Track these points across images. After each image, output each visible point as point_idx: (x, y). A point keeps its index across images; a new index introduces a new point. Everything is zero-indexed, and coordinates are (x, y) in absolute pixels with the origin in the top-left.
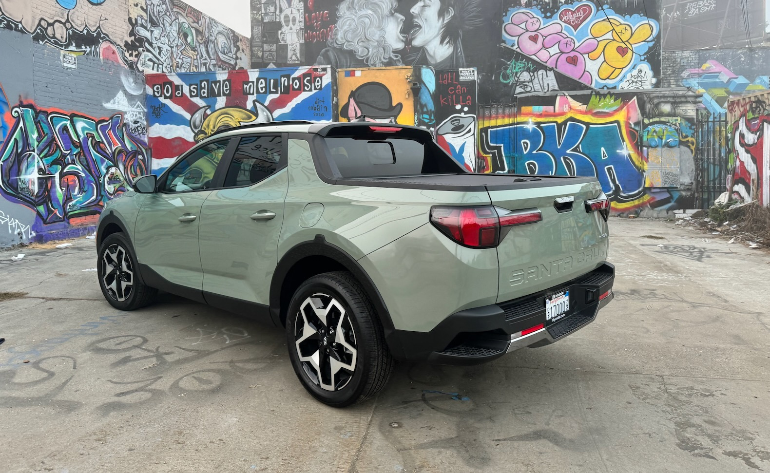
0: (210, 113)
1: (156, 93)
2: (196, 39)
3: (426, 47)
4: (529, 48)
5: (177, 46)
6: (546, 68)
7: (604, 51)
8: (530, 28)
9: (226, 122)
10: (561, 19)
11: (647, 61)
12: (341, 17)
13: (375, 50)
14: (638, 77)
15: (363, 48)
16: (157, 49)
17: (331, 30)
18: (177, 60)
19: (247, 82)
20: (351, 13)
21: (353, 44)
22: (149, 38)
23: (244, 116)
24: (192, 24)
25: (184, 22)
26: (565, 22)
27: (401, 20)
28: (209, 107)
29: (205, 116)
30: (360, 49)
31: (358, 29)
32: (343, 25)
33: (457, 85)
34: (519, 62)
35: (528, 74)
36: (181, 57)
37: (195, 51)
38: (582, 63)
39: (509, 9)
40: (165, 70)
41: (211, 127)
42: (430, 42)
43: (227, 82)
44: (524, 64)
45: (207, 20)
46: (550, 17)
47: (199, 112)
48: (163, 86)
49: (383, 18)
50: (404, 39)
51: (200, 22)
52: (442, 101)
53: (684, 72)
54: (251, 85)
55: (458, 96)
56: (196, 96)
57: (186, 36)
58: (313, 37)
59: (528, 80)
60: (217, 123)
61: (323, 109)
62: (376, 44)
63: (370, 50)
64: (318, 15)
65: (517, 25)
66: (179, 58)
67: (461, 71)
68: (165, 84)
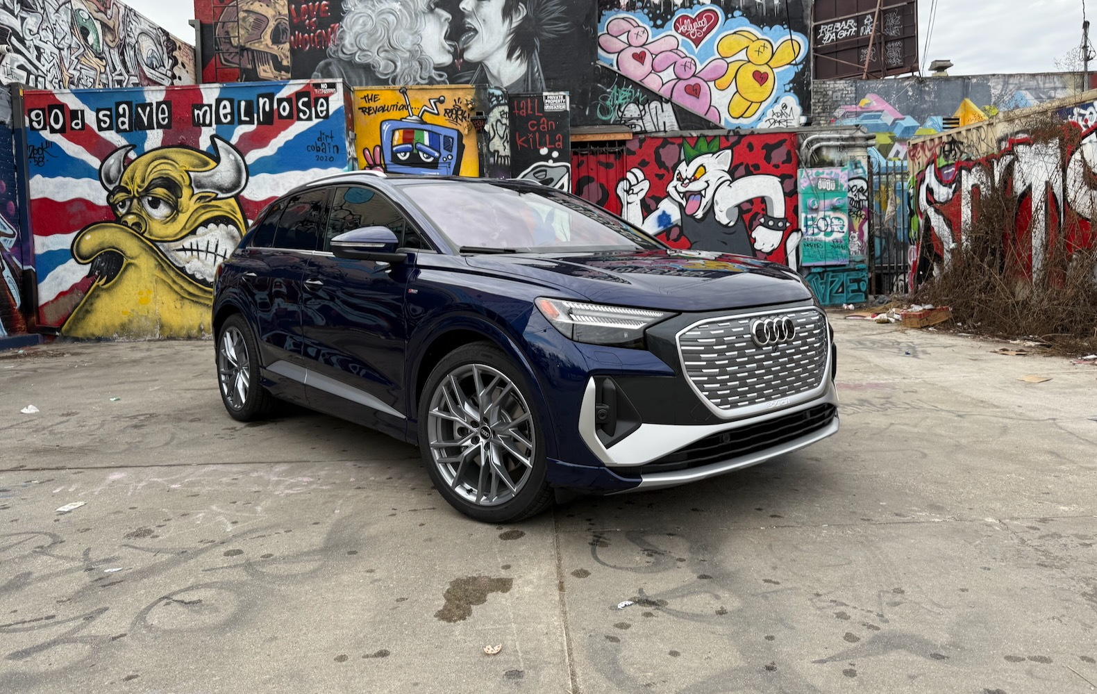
0: (135, 156)
1: (35, 124)
2: (104, 40)
3: (487, 63)
4: (633, 70)
5: (70, 47)
6: (660, 99)
7: (735, 77)
8: (634, 42)
9: (164, 172)
10: (676, 29)
11: (794, 93)
12: (350, 11)
13: (407, 65)
14: (781, 115)
15: (386, 61)
16: (32, 49)
17: (333, 31)
18: (71, 71)
19: (200, 106)
20: (366, 6)
21: (370, 54)
22: (18, 28)
23: (196, 162)
24: (96, 15)
25: (80, 10)
26: (682, 34)
27: (446, 19)
28: (134, 147)
29: (127, 162)
30: (382, 63)
31: (377, 31)
32: (354, 24)
33: (542, 117)
34: (623, 89)
35: (636, 107)
36: (78, 68)
37: (101, 59)
38: (706, 94)
39: (603, 12)
40: (49, 87)
41: (138, 180)
42: (492, 54)
43: (164, 106)
44: (631, 92)
45: (122, 11)
46: (662, 26)
47: (115, 155)
48: (47, 110)
49: (416, 15)
50: (452, 50)
51: (109, 12)
52: (519, 142)
53: (837, 110)
54: (206, 111)
55: (542, 135)
56: (110, 128)
57: (85, 32)
58: (305, 42)
59: (636, 114)
60: (147, 173)
61: (332, 150)
62: (408, 55)
63: (399, 64)
64: (311, 8)
65: (616, 37)
66: (74, 69)
67: (546, 97)
68: (51, 108)
